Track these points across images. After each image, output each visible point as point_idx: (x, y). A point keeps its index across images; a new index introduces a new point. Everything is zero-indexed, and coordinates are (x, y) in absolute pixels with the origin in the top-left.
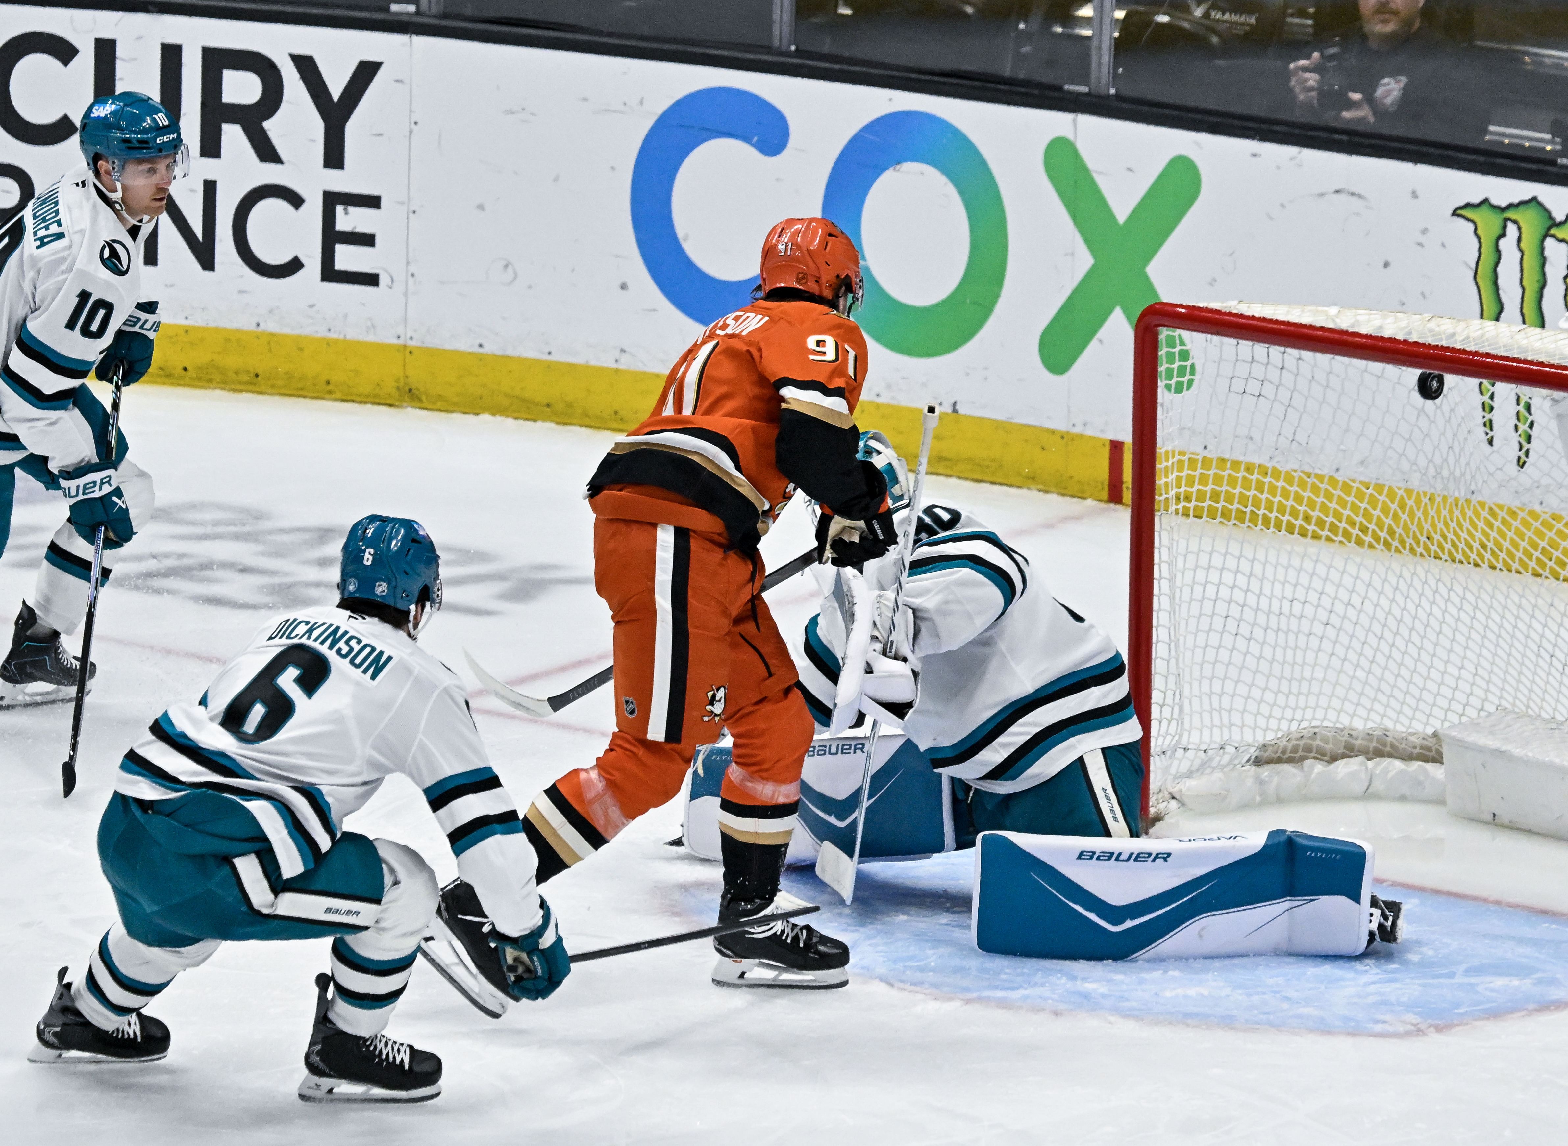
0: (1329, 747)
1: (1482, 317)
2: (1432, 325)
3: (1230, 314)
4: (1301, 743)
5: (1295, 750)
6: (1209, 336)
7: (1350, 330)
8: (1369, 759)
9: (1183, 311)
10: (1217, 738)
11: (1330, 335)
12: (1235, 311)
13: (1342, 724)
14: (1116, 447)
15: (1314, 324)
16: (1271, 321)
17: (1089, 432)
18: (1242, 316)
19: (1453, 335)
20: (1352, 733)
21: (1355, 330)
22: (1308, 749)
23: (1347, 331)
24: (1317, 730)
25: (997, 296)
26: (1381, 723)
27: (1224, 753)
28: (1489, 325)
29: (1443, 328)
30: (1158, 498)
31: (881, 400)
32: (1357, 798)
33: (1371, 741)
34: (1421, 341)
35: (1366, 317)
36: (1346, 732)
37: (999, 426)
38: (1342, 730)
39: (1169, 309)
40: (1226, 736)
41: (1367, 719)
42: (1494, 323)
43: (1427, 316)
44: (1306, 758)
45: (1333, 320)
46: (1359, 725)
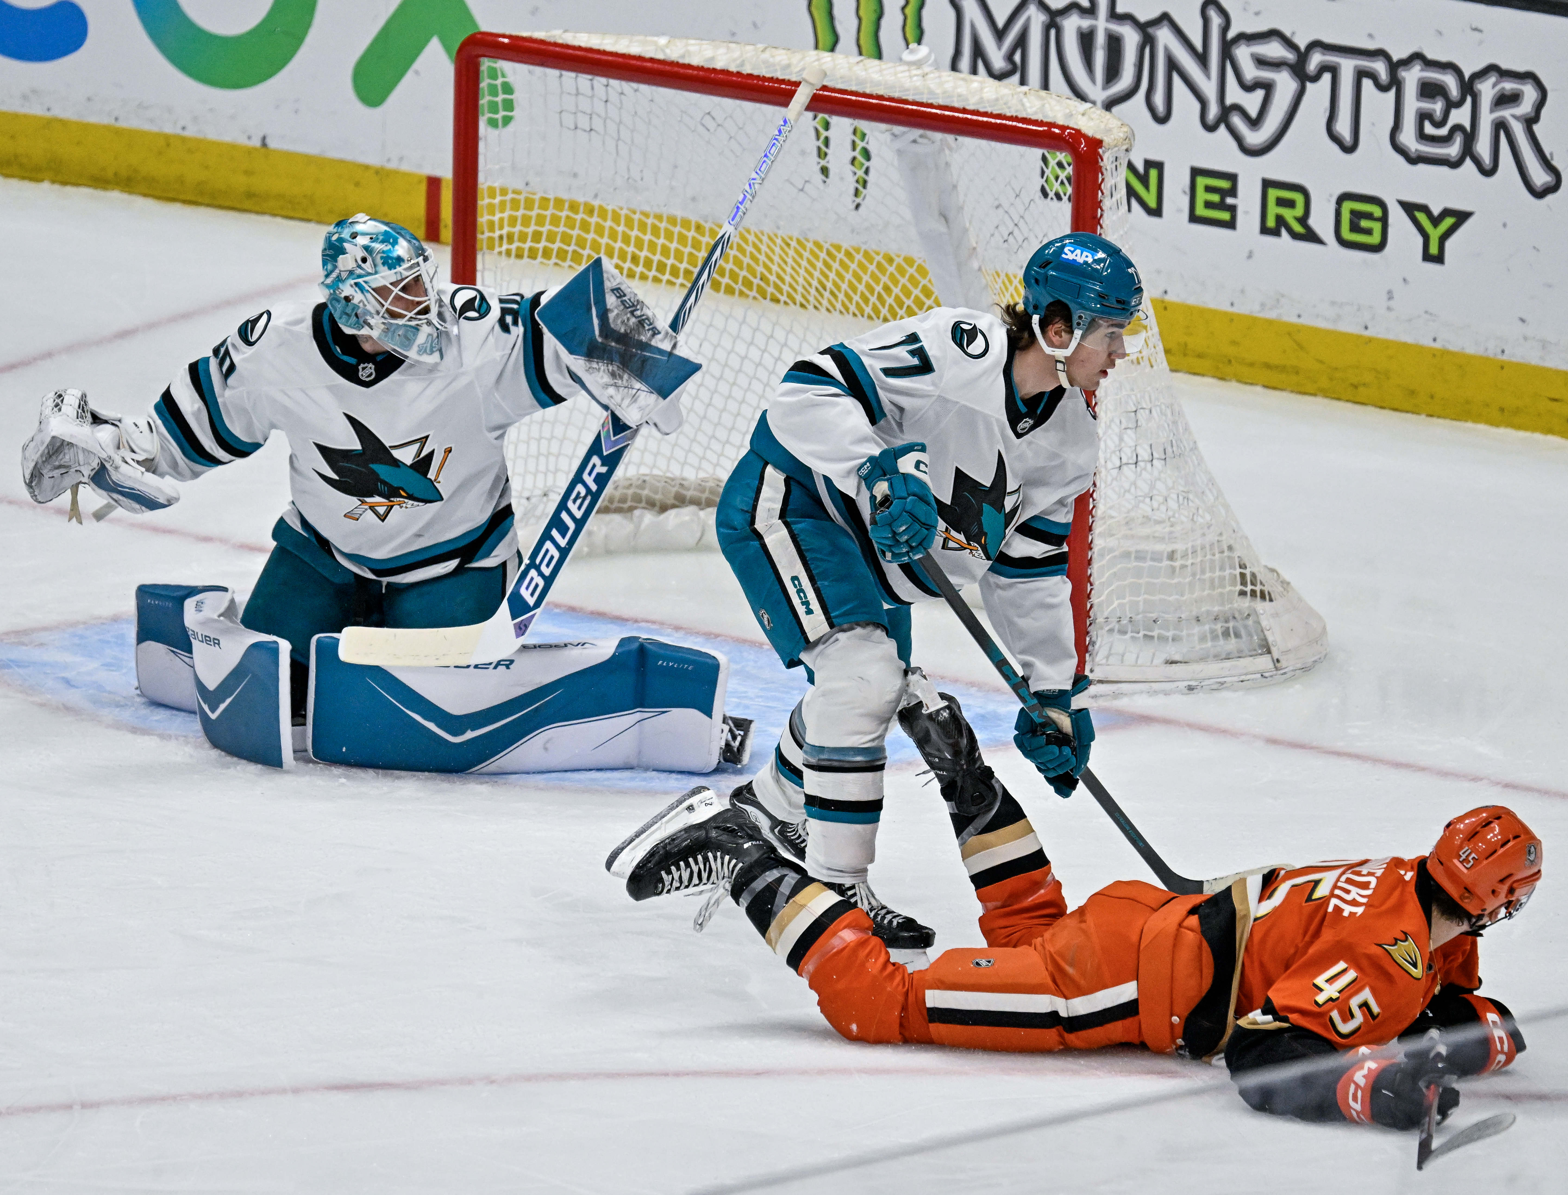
0: (658, 497)
1: (816, 47)
2: (766, 55)
3: (556, 44)
4: (630, 492)
5: (623, 500)
6: (531, 67)
7: (681, 61)
8: (702, 509)
9: (506, 41)
10: (540, 484)
11: (661, 67)
12: (560, 41)
13: (672, 473)
14: (434, 184)
15: (643, 55)
16: (598, 52)
17: (405, 167)
18: (568, 47)
19: (788, 66)
20: (684, 482)
21: (686, 61)
22: (637, 499)
23: (677, 63)
24: (647, 478)
25: (309, 25)
26: (714, 474)
27: (548, 500)
28: (826, 57)
29: (778, 59)
30: (479, 236)
31: (186, 134)
32: (688, 550)
33: (703, 491)
34: (756, 73)
35: (696, 48)
36: (678, 482)
37: (309, 160)
38: (673, 480)
39: (490, 38)
40: (550, 482)
41: (699, 468)
42: (830, 54)
43: (761, 46)
44: (636, 508)
45: (663, 51)
46: (691, 475)
